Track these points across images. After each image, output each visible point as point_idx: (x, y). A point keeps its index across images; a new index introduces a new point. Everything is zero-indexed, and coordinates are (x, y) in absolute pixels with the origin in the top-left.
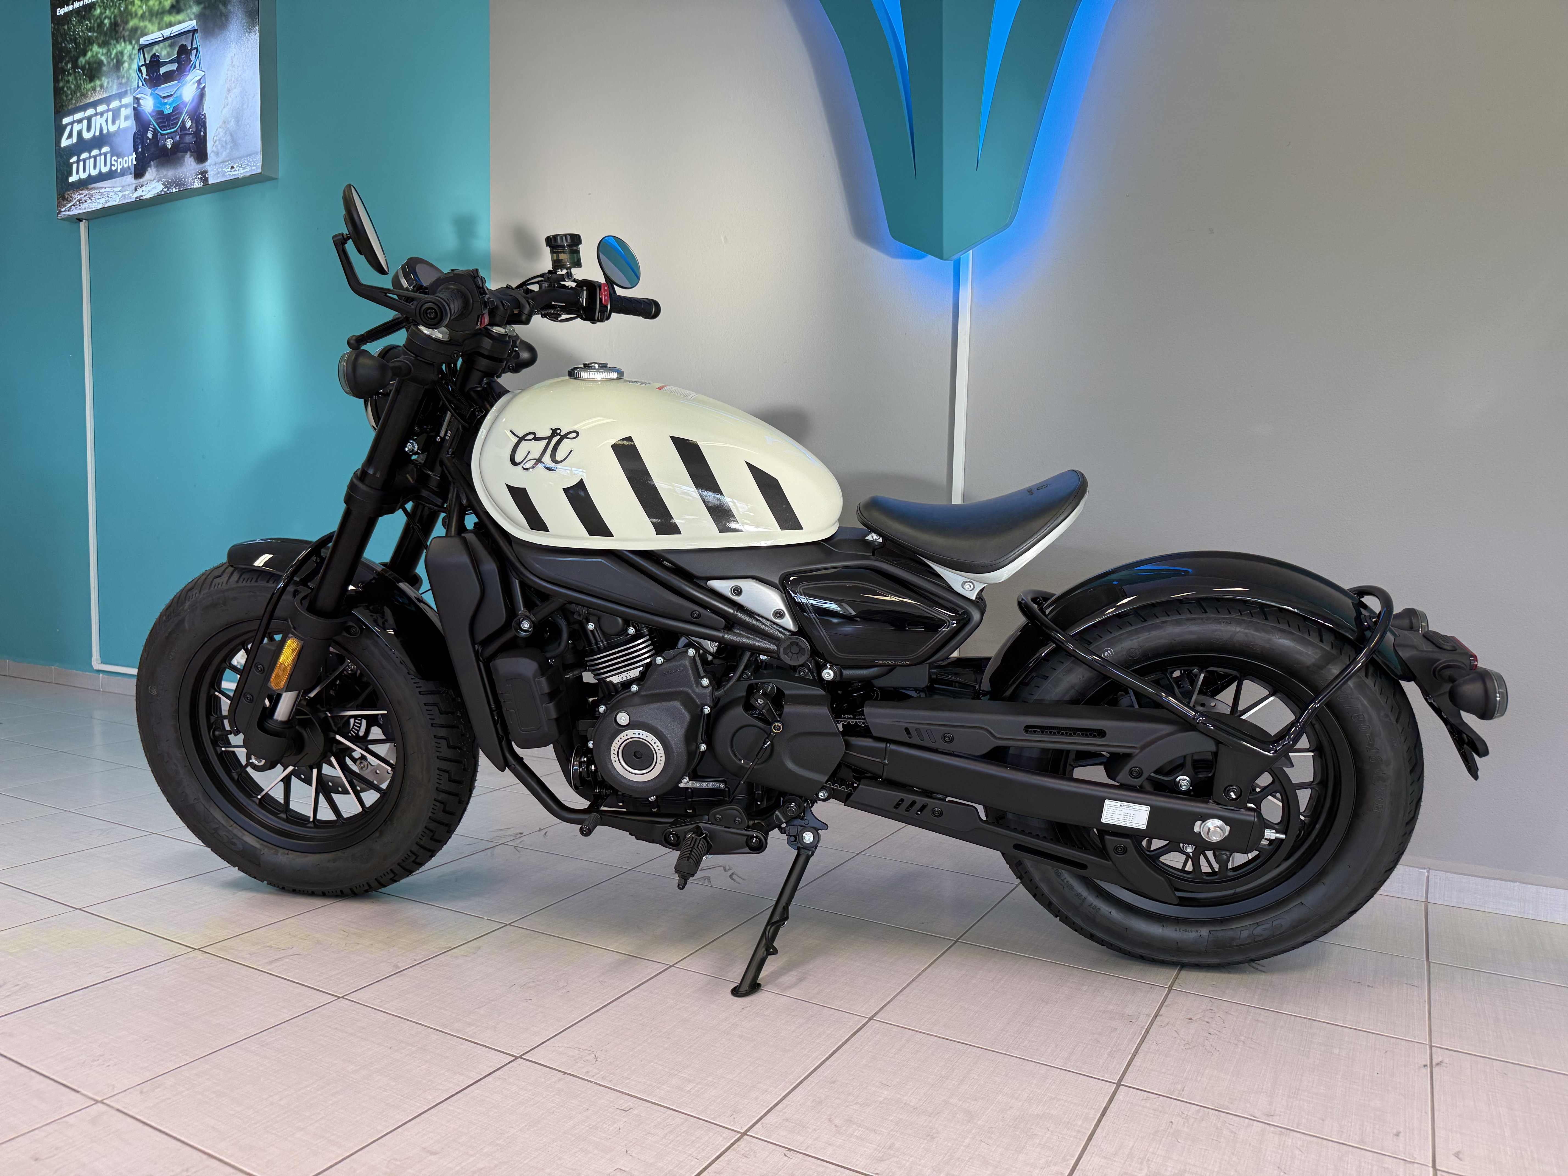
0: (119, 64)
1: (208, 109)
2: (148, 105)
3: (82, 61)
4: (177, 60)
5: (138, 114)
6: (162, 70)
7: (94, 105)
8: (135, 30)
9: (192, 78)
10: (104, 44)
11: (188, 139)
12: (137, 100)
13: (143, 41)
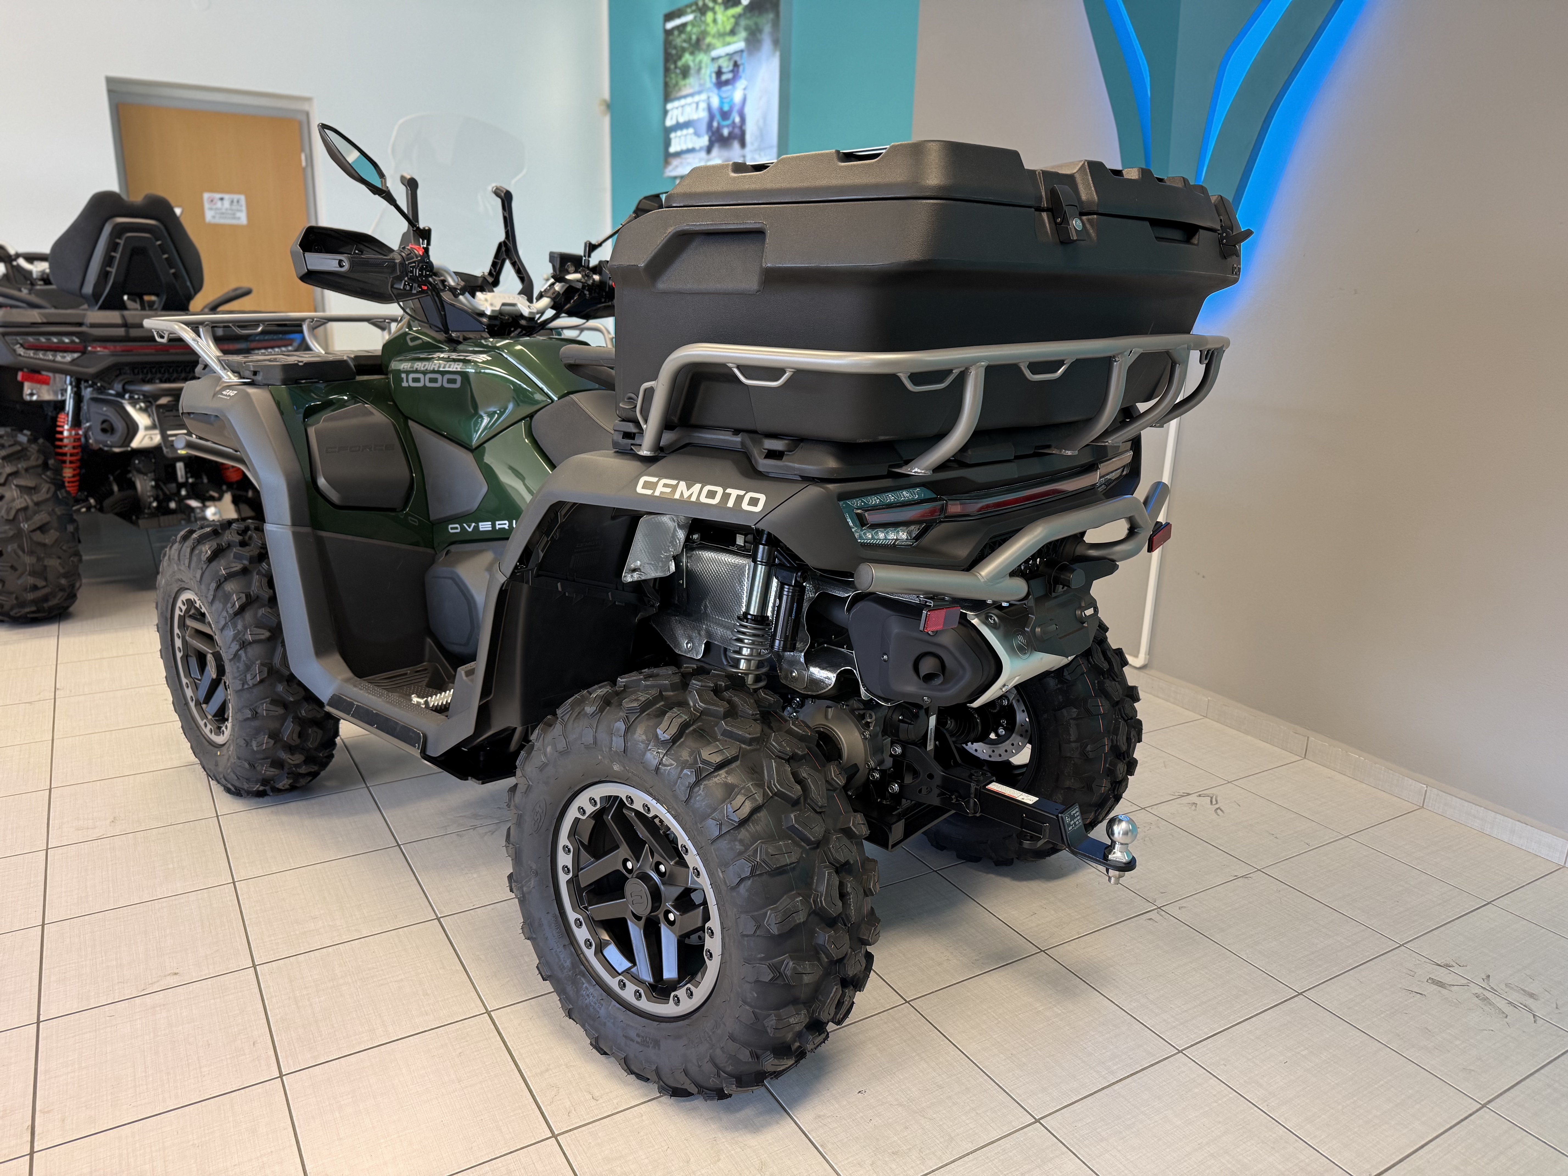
0: (699, 70)
1: (748, 111)
2: (715, 102)
3: (680, 64)
4: (732, 71)
5: (709, 109)
6: (724, 77)
7: (685, 97)
8: (709, 45)
9: (741, 84)
10: (692, 53)
11: (737, 131)
12: (709, 98)
13: (714, 53)
